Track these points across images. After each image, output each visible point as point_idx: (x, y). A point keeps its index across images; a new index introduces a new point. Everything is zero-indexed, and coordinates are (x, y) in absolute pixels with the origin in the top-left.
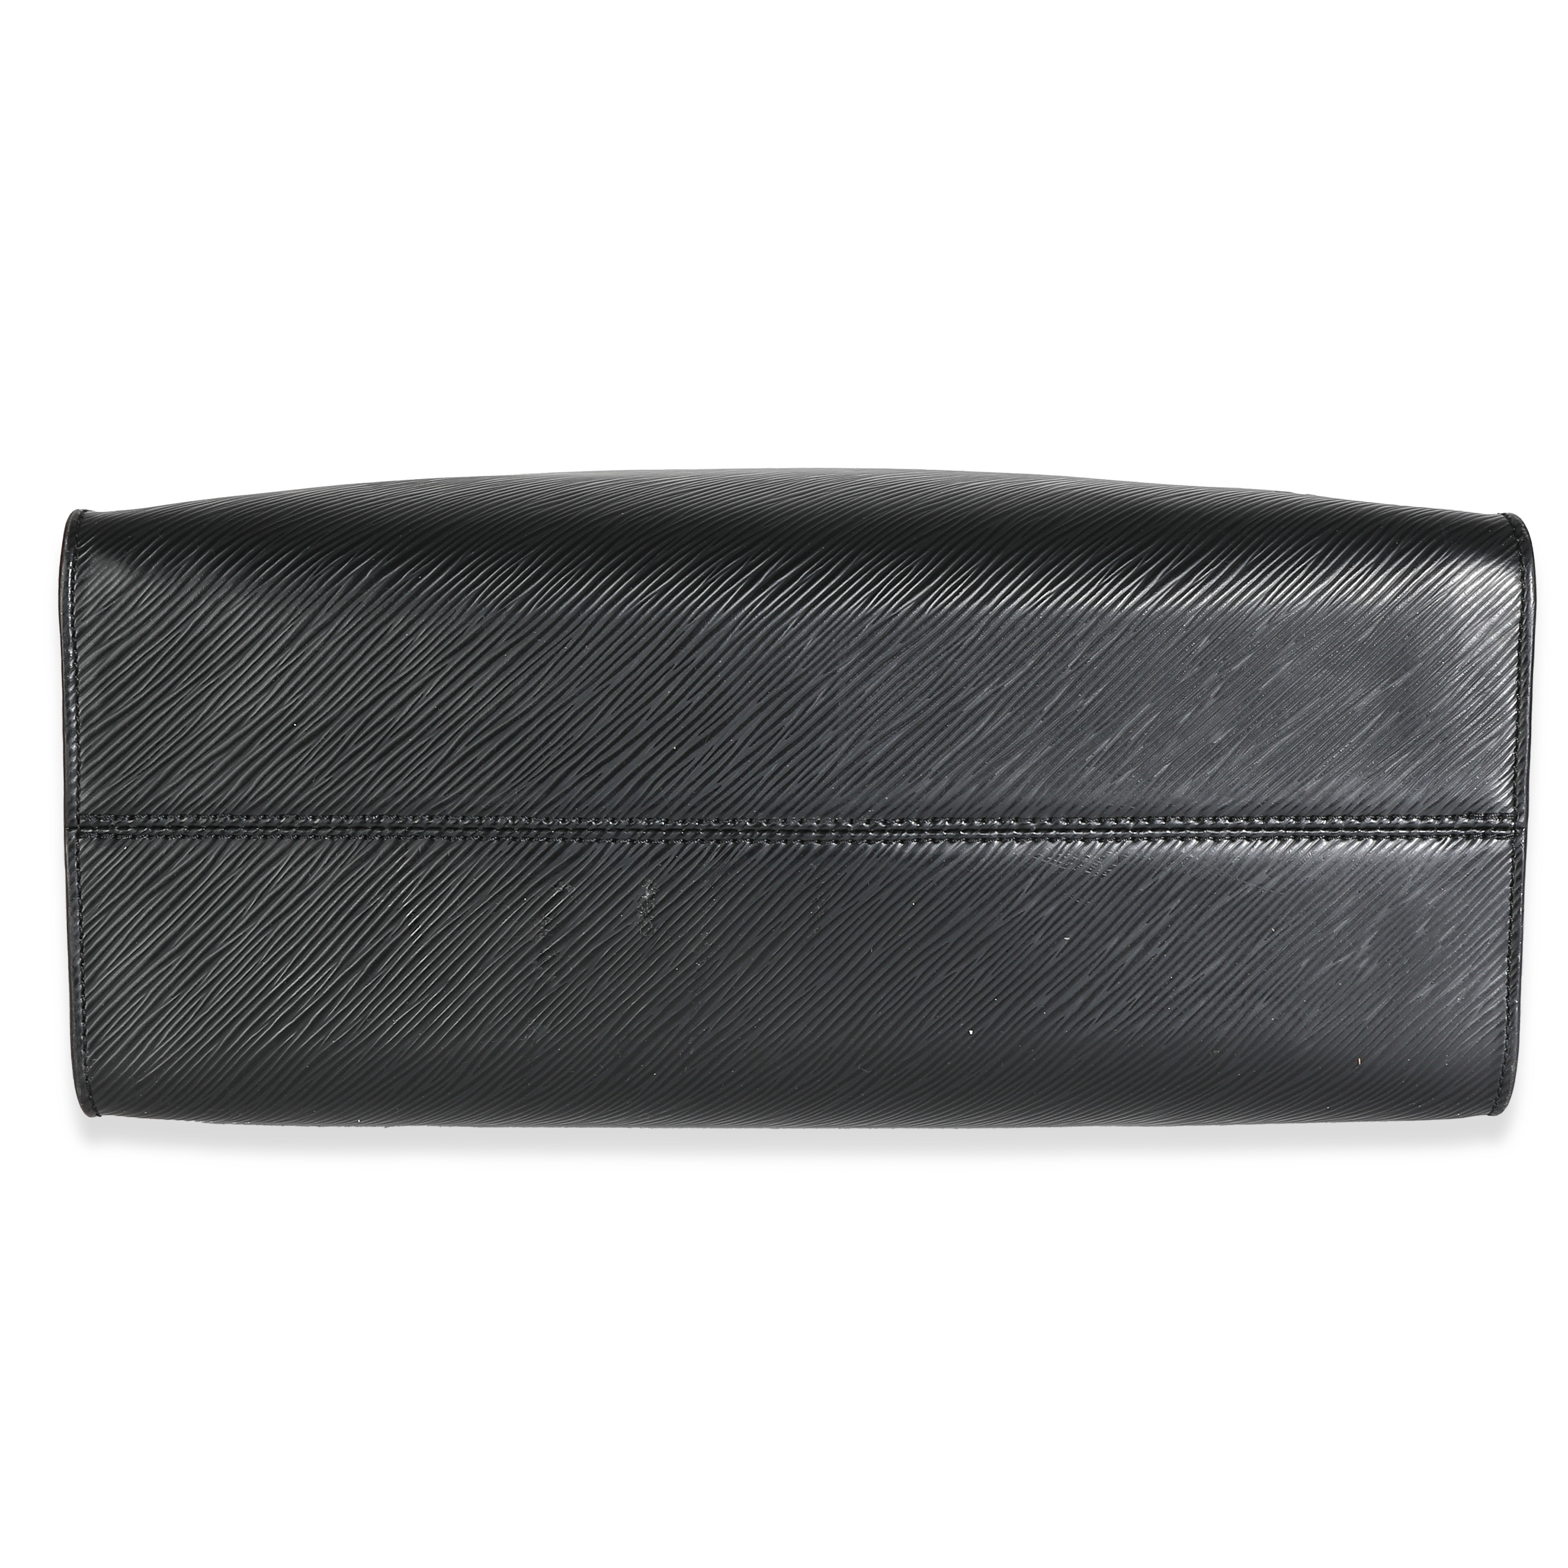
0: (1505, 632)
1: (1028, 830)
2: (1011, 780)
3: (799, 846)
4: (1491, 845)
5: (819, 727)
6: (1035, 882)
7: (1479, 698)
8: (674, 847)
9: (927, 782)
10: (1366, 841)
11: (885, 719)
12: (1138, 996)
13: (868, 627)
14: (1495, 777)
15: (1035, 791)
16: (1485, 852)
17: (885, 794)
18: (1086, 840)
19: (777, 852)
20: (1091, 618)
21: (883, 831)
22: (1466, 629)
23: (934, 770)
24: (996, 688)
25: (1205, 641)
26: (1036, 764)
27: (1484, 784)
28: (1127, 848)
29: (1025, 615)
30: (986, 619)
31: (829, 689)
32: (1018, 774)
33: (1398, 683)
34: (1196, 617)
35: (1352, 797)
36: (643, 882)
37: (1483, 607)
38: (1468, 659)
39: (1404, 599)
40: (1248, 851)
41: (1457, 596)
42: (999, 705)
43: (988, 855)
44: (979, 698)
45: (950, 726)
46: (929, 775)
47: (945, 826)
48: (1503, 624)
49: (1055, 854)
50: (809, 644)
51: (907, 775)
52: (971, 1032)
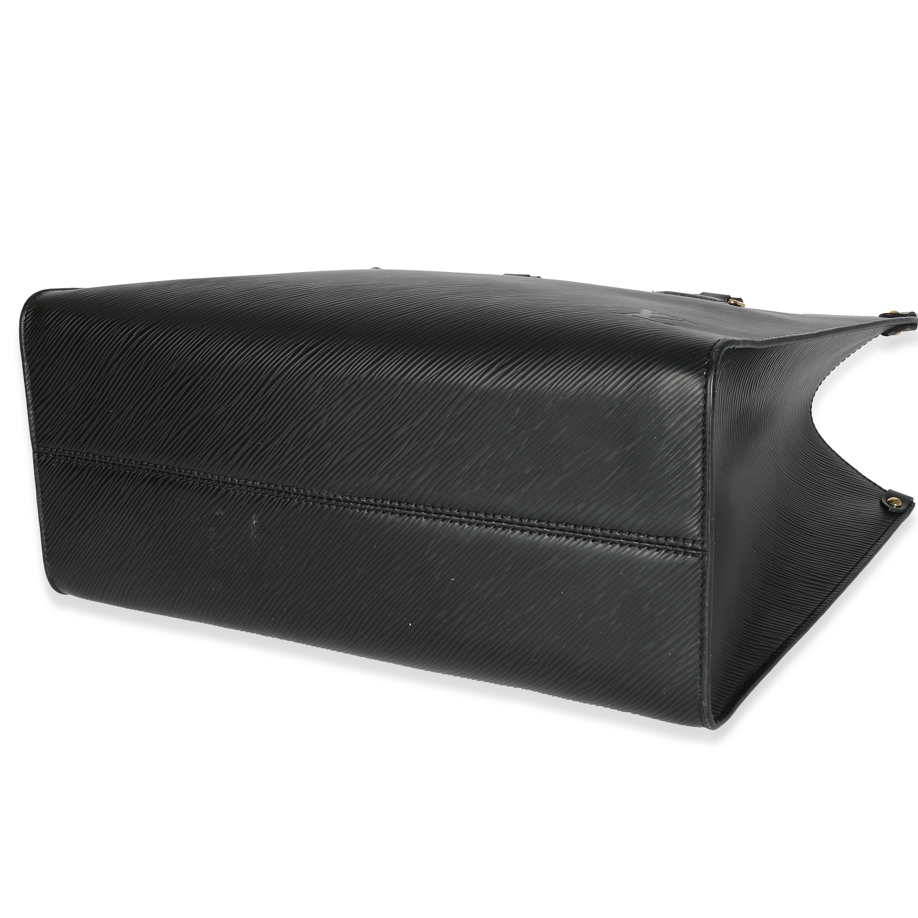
0: (692, 421)
1: (430, 513)
2: (419, 482)
3: (318, 506)
4: (687, 559)
5: (324, 440)
6: (434, 544)
7: (678, 463)
8: (264, 498)
9: (376, 478)
10: (614, 546)
11: (355, 439)
12: (492, 619)
13: (346, 384)
14: (689, 515)
15: (431, 490)
16: (683, 563)
17: (356, 482)
18: (461, 523)
19: (308, 507)
20: (457, 389)
21: (357, 503)
22: (668, 417)
23: (380, 471)
24: (409, 427)
25: (518, 411)
26: (431, 475)
27: (681, 519)
28: (481, 531)
29: (423, 385)
30: (404, 385)
31: (328, 418)
32: (422, 478)
33: (629, 448)
34: (513, 394)
35: (604, 517)
36: (252, 515)
37: (678, 404)
38: (670, 437)
39: (630, 395)
40: (548, 541)
41: (662, 395)
42: (411, 437)
43: (409, 524)
44: (401, 432)
45: (387, 447)
46: (378, 473)
47: (387, 504)
48: (691, 416)
49: (444, 528)
50: (319, 391)
51: (366, 471)
52: (410, 625)
